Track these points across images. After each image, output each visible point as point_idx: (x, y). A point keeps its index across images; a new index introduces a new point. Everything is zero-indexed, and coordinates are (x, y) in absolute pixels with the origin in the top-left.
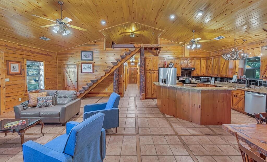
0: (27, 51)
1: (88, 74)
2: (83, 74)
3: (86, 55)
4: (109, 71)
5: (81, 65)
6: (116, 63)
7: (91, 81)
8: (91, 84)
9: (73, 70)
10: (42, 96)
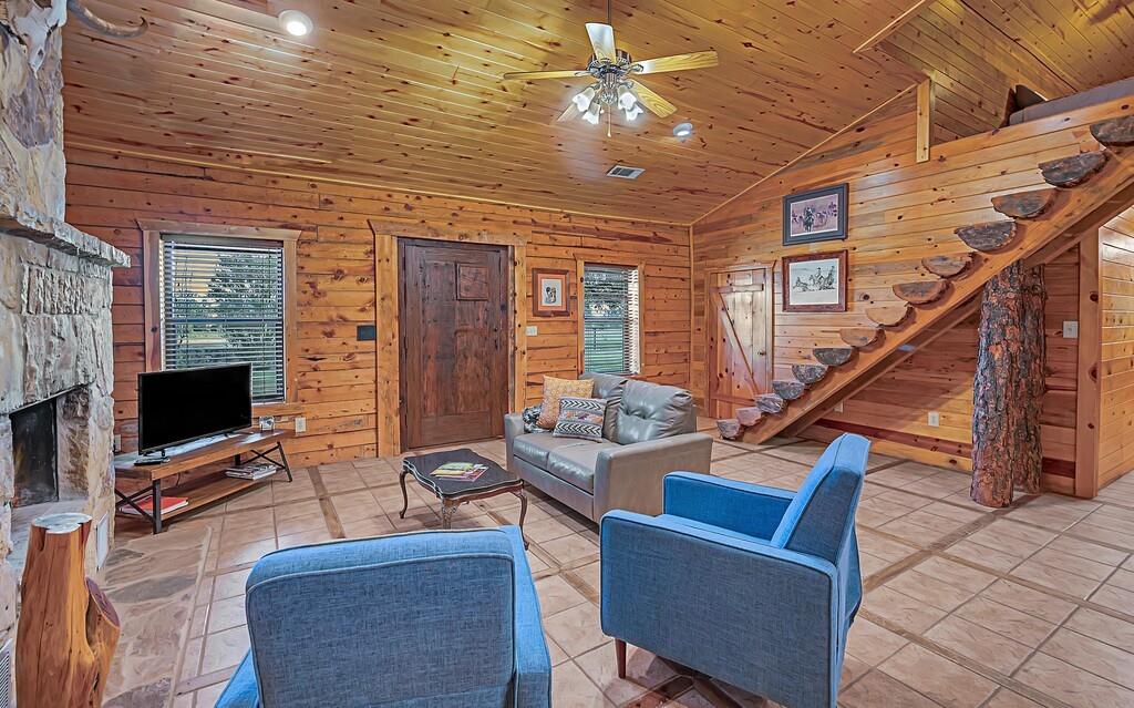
0: (585, 231)
1: (816, 315)
2: (792, 317)
3: (809, 214)
4: (934, 293)
5: (780, 270)
6: (999, 226)
7: (817, 352)
8: (819, 373)
9: (748, 297)
10: (577, 392)
